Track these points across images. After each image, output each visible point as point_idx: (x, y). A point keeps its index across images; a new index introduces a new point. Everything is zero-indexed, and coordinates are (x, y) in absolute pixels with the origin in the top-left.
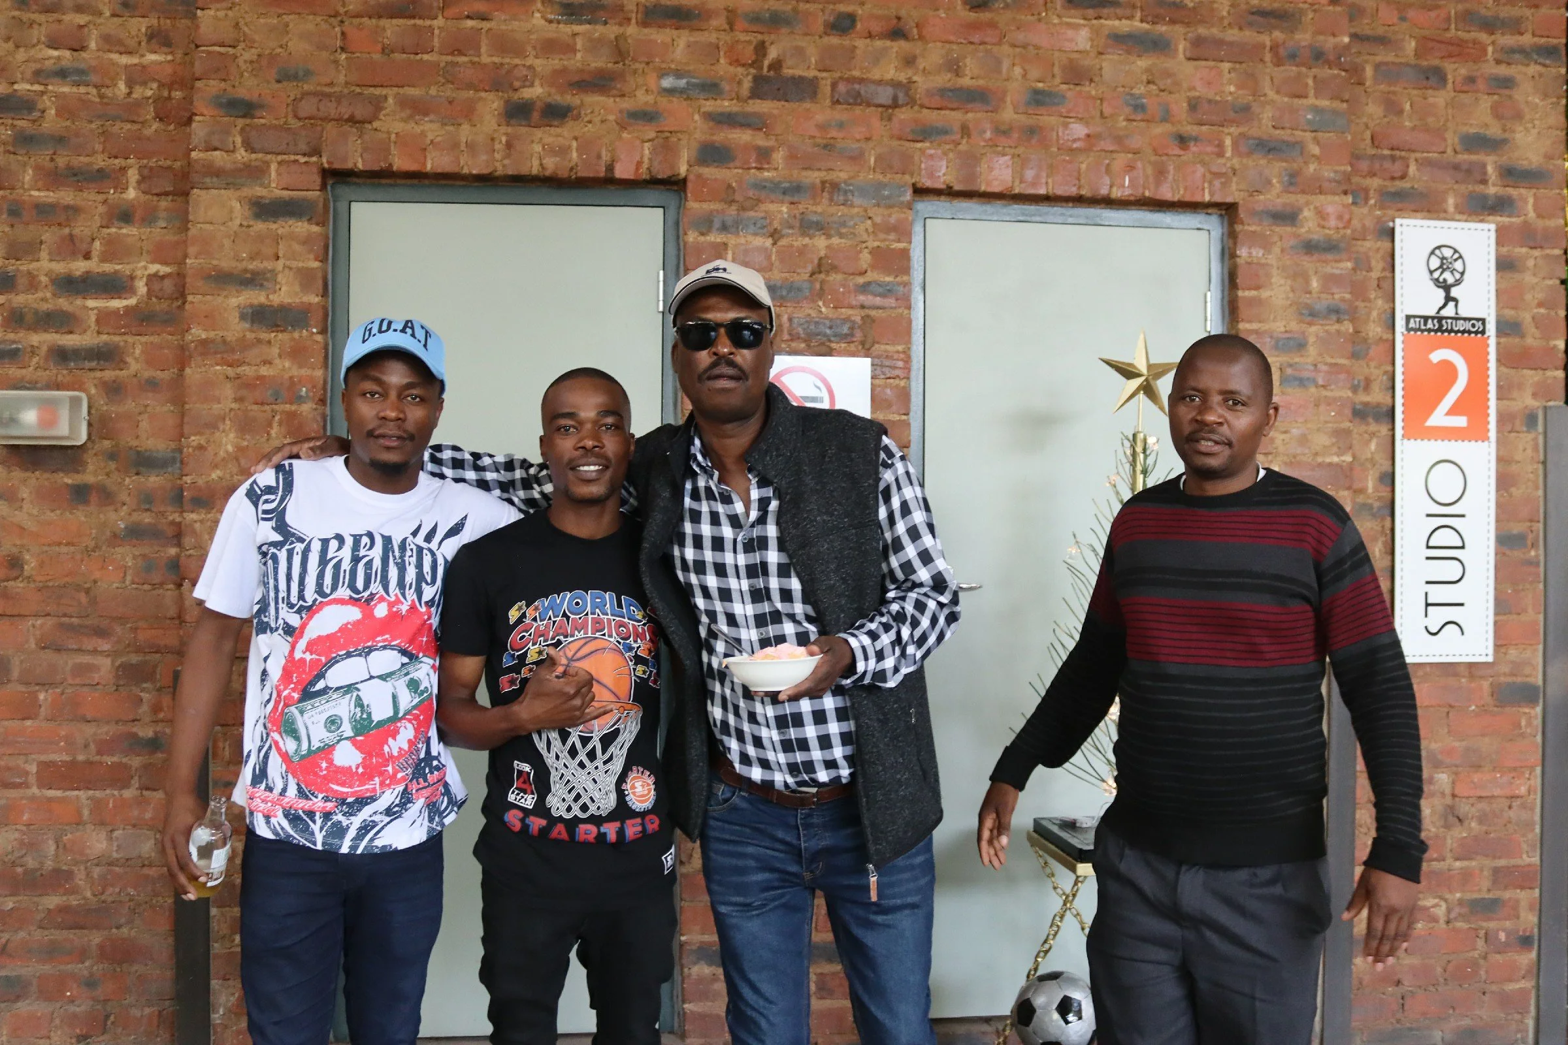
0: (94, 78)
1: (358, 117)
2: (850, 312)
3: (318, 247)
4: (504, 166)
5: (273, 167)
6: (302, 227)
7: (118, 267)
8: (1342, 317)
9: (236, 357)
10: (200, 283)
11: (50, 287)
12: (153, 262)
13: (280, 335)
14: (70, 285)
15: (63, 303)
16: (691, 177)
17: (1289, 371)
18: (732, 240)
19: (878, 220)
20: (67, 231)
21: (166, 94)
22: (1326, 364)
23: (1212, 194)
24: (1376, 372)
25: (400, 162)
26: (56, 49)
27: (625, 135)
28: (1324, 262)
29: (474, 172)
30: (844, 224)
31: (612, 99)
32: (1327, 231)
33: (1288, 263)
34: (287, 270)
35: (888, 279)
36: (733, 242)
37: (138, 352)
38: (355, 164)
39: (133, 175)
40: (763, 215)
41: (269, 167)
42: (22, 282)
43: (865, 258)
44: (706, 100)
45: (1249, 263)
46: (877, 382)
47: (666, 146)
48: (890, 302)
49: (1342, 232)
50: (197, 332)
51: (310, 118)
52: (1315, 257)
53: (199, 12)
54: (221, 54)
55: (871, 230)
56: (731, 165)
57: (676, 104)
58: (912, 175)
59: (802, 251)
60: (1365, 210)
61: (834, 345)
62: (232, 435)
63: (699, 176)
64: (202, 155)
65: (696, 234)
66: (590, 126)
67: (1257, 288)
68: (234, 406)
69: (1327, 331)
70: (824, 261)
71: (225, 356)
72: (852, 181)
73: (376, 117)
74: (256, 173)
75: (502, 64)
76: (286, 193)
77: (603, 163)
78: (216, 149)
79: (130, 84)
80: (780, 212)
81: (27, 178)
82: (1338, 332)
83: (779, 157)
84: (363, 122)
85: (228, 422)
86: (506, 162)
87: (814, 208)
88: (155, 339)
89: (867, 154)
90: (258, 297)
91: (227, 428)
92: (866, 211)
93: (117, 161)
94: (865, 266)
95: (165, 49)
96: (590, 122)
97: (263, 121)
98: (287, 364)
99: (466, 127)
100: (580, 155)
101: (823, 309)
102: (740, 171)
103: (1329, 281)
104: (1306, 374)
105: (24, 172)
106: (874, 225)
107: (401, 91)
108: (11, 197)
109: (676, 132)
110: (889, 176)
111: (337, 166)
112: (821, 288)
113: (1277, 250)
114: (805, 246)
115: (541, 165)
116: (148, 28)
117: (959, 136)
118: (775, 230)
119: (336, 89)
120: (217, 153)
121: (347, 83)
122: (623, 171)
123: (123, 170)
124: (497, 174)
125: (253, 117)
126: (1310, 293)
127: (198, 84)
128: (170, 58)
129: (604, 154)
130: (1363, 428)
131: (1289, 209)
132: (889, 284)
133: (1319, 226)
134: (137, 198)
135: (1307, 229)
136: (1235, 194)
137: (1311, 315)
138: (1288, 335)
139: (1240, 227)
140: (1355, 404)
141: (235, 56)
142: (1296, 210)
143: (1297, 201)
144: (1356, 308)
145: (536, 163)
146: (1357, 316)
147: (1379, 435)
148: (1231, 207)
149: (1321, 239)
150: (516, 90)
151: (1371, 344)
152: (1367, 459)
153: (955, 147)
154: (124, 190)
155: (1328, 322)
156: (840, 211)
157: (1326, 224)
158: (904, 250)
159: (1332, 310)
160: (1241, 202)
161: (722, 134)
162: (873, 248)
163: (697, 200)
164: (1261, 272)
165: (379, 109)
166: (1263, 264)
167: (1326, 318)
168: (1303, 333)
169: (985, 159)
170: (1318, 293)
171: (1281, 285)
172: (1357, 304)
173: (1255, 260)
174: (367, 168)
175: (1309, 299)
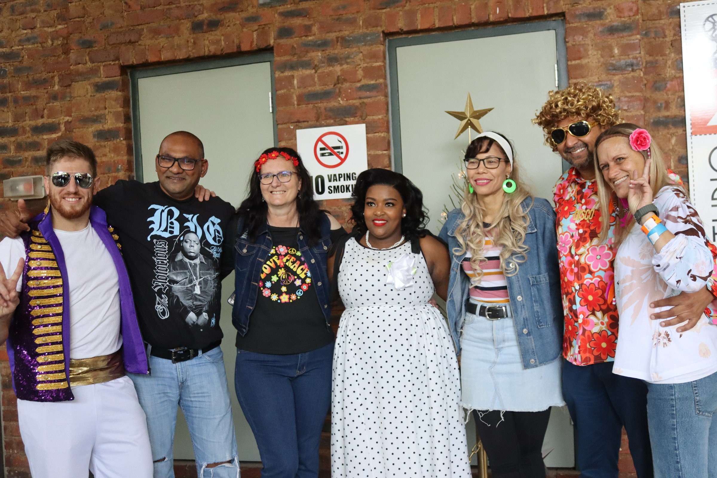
0: (40, 40)
1: (133, 40)
2: (354, 101)
3: (121, 101)
4: (193, 53)
5: (102, 68)
6: (115, 94)
7: (54, 120)
8: (635, 68)
10: (77, 124)
11: (30, 132)
12: (66, 116)
13: (109, 143)
14: (38, 130)
15: (35, 138)
16: (275, 45)
19: (364, 53)
20: (34, 107)
21: (65, 42)
22: (626, 97)
23: (548, 9)
24: (672, 97)
25: (152, 58)
26: (25, 29)
27: (245, 30)
28: (621, 37)
29: (181, 58)
30: (348, 57)
31: (238, 13)
32: (623, 19)
33: (598, 41)
34: (110, 113)
35: (373, 82)
36: (296, 74)
38: (133, 62)
39: (56, 79)
40: (310, 58)
41: (100, 68)
42: (21, 131)
43: (360, 73)
44: (280, 6)
45: (573, 45)
46: (370, 135)
47: (263, 32)
48: (373, 93)
49: (632, 18)
51: (114, 44)
52: (616, 36)
53: (70, 4)
54: (78, 21)
55: (362, 58)
56: (293, 36)
57: (267, 11)
58: (381, 26)
59: (329, 74)
61: (347, 119)
63: (278, 44)
64: (74, 67)
65: (280, 73)
66: (229, 28)
67: (580, 58)
69: (626, 78)
70: (340, 78)
72: (351, 35)
73: (140, 39)
74: (94, 72)
75: (190, 6)
76: (107, 79)
77: (235, 45)
78: (79, 64)
79: (52, 40)
80: (318, 56)
81: (19, 86)
82: (633, 77)
83: (315, 29)
84: (135, 42)
86: (194, 51)
87: (333, 52)
89: (358, 20)
90: (99, 127)
92: (359, 49)
93: (50, 74)
94: (360, 77)
95: (64, 22)
96: (229, 26)
97: (96, 48)
98: (112, 155)
99: (176, 37)
100: (225, 43)
101: (341, 102)
102: (298, 39)
103: (626, 49)
105: (18, 84)
106: (363, 55)
107: (149, 25)
108: (14, 95)
109: (267, 24)
110: (370, 29)
111: (126, 64)
112: (340, 92)
113: (591, 35)
114: (331, 71)
116: (57, 14)
117: (405, 2)
118: (316, 65)
119: (124, 29)
120: (80, 65)
121: (127, 26)
122: (245, 47)
123: (53, 77)
124: (191, 57)
125: (92, 47)
126: (614, 56)
127: (71, 36)
128: (66, 26)
129: (235, 41)
130: (666, 131)
131: (598, 10)
132: (373, 84)
133: (617, 17)
134: (59, 89)
135: (610, 20)
136: (563, 7)
137: (615, 69)
138: (600, 83)
139: (568, 25)
140: (659, 117)
141: (84, 22)
142: (602, 10)
143: (603, 4)
144: (657, 60)
145: (206, 49)
146: (657, 65)
147: (676, 136)
148: (562, 15)
149: (620, 24)
150: (196, 17)
151: (668, 81)
152: (669, 150)
153: (403, 8)
154: (54, 86)
155: (626, 72)
156: (346, 51)
157: (622, 15)
158: (379, 67)
159: (629, 65)
160: (567, 11)
161: (288, 22)
162: (364, 68)
163: (278, 56)
164: (582, 49)
165: (141, 35)
166: (583, 45)
167: (625, 70)
168: (610, 80)
169: (419, 12)
170: (619, 56)
171: (595, 55)
172: (657, 58)
173: (578, 43)
174: (138, 63)
175: (613, 60)
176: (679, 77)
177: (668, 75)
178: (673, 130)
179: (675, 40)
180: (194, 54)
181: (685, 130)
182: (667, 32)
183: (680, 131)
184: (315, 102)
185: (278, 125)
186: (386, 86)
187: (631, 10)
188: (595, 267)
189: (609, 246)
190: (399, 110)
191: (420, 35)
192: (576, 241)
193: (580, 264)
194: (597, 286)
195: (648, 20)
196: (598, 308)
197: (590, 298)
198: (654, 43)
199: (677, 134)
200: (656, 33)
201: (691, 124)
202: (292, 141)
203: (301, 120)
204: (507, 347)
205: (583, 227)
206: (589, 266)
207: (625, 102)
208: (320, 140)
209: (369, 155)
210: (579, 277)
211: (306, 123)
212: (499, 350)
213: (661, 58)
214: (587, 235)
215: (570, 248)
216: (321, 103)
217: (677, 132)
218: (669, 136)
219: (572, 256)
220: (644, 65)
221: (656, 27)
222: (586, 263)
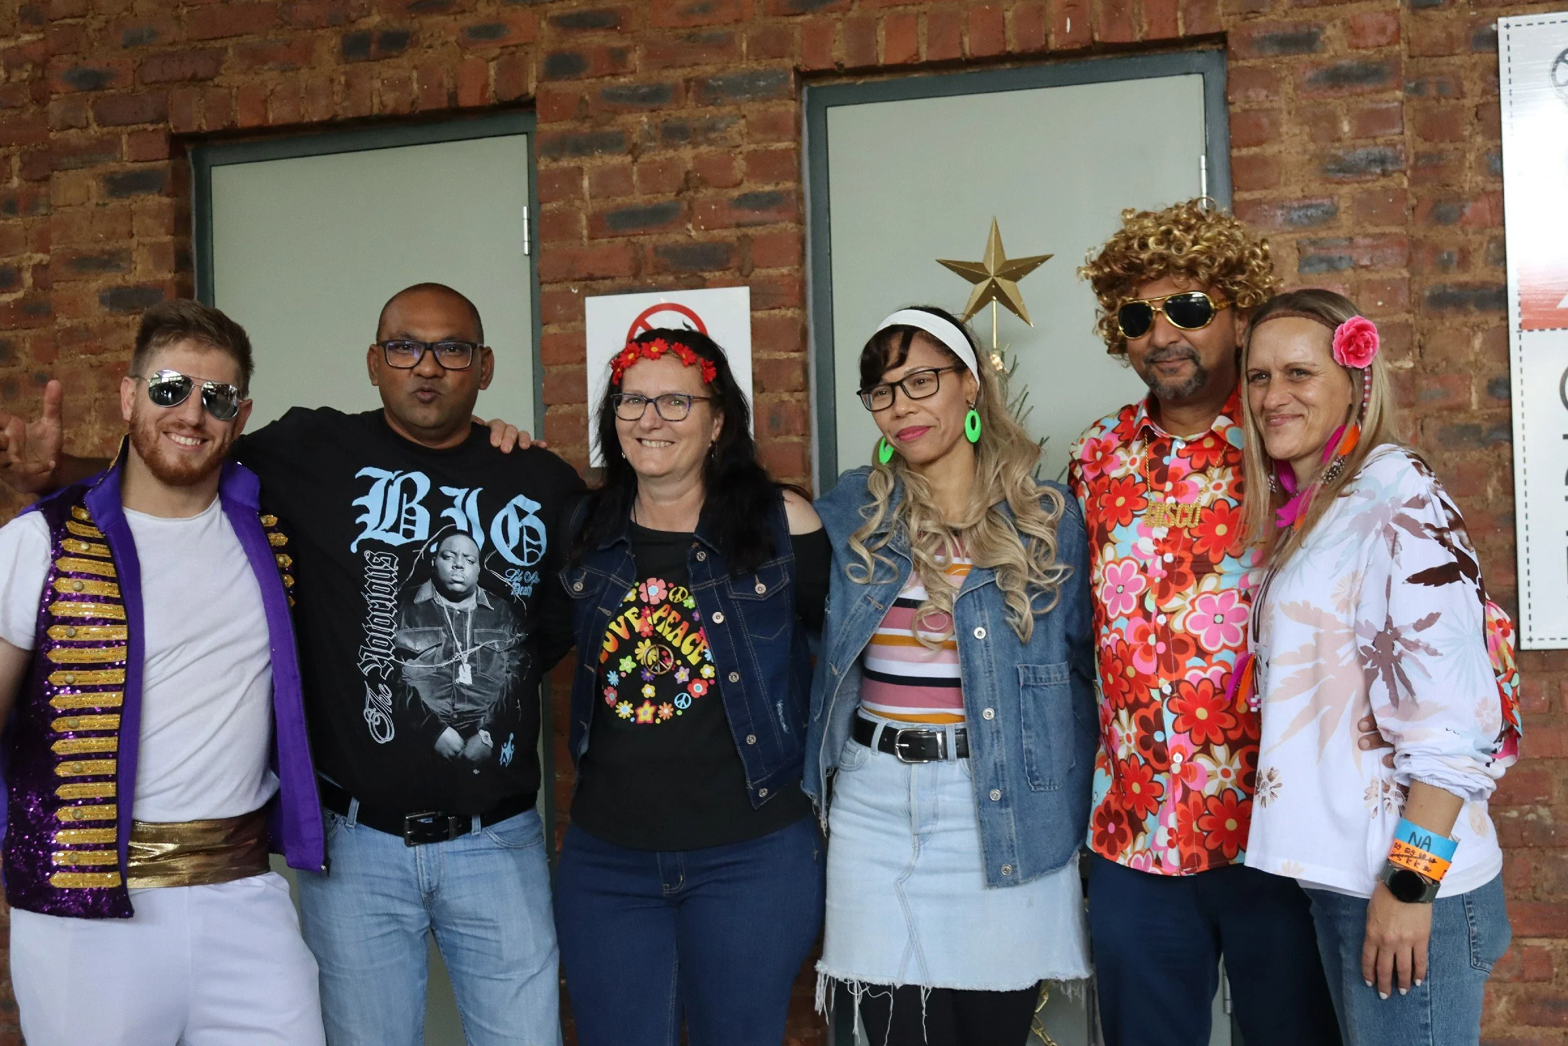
1: (201, 75)
2: (725, 233)
3: (168, 219)
4: (344, 109)
5: (124, 138)
6: (154, 201)
7: (7, 260)
8: (1390, 168)
9: (99, 344)
10: (62, 270)
12: (37, 251)
16: (540, 95)
17: (1311, 250)
18: (587, 163)
19: (751, 118)
21: (39, 74)
22: (1367, 235)
23: (1186, 25)
24: (1475, 239)
25: (245, 119)
27: (468, 57)
28: (1358, 95)
29: (315, 119)
30: (713, 128)
31: (452, 17)
32: (1364, 52)
33: (1305, 103)
34: (141, 247)
35: (768, 188)
36: (588, 165)
37: (28, 345)
38: (200, 127)
39: (16, 163)
40: (620, 128)
41: (120, 139)
43: (740, 165)
44: (553, 2)
45: (1245, 111)
46: (759, 314)
47: (512, 62)
48: (770, 215)
49: (1385, 50)
50: (63, 321)
51: (155, 82)
52: (1345, 92)
54: (70, 25)
55: (745, 131)
56: (583, 75)
57: (521, 13)
58: (792, 56)
59: (667, 167)
60: (1452, 13)
61: (707, 275)
62: (97, 427)
63: (548, 92)
64: (59, 135)
65: (549, 160)
66: (430, 51)
67: (1259, 143)
68: (99, 395)
69: (1370, 193)
70: (692, 175)
71: (88, 344)
72: (721, 75)
73: (217, 73)
74: (107, 147)
76: (137, 165)
77: (444, 91)
78: (71, 127)
80: (640, 122)
82: (1385, 189)
83: (635, 59)
84: (205, 79)
85: (93, 413)
86: (346, 104)
87: (675, 114)
88: (41, 332)
89: (737, 39)
90: (114, 279)
91: (93, 419)
92: (739, 109)
94: (740, 176)
95: (36, 28)
96: (430, 47)
97: (112, 91)
99: (305, 71)
100: (421, 87)
101: (693, 233)
102: (593, 80)
103: (1369, 122)
104: (1335, 254)
106: (748, 123)
107: (241, 40)
109: (522, 45)
110: (764, 62)
111: (182, 130)
112: (690, 208)
113: (1287, 88)
114: (671, 159)
115: (381, 102)
116: (21, 7)
118: (635, 145)
119: (179, 47)
120: (73, 131)
121: (189, 40)
122: (468, 99)
123: (7, 158)
124: (339, 118)
125: (103, 88)
126: (1339, 140)
127: (54, 61)
128: (41, 36)
129: (445, 81)
130: (1460, 319)
131: (1303, 29)
132: (769, 193)
133: (1350, 46)
134: (20, 186)
135: (1332, 53)
136: (1221, 19)
137: (1339, 171)
138: (1307, 202)
139: (1234, 64)
140: (1445, 286)
141: (85, 26)
142: (1315, 30)
143: (1316, 16)
144: (1441, 152)
145: (376, 100)
146: (1442, 163)
147: (1483, 330)
148: (1220, 38)
149: (1355, 63)
150: (354, 22)
151: (1467, 200)
152: (1468, 363)
153: (844, 14)
154: (9, 179)
155: (1369, 177)
156: (708, 113)
157: (1361, 44)
158: (786, 151)
159: (1375, 161)
160: (1231, 30)
161: (572, 40)
162: (748, 153)
163: (547, 120)
164: (1265, 121)
165: (219, 63)
166: (1267, 110)
167: (1364, 172)
168: (1331, 196)
169: (882, 24)
170: (1353, 139)
171: (1295, 135)
172: (1442, 145)
173: (1255, 106)
174: (212, 129)
175: (1338, 148)
176: (1494, 192)
177: (1467, 187)
178: (1476, 317)
179: (1483, 105)
180: (346, 110)
181: (1507, 318)
182: (1467, 86)
183: (1494, 320)
184: (631, 233)
185: (541, 284)
186: (800, 198)
187: (1382, 30)
188: (1213, 641)
189: (1243, 594)
190: (830, 254)
191: (885, 78)
192: (1158, 580)
193: (1173, 633)
194: (1218, 685)
195: (1422, 55)
196: (1220, 736)
197: (1202, 714)
198: (1436, 111)
199: (1486, 327)
200: (1440, 86)
201: (1520, 305)
202: (573, 323)
203: (598, 274)
204: (946, 831)
205: (1174, 548)
206: (1196, 639)
207: (1366, 247)
208: (640, 321)
209: (755, 361)
210: (1168, 664)
211: (608, 282)
212: (921, 838)
213: (1451, 147)
214: (1185, 568)
215: (1142, 598)
216: (643, 235)
217: (1487, 322)
218: (1466, 330)
219: (1147, 616)
220: (1411, 161)
221: (1441, 74)
222: (1187, 633)
